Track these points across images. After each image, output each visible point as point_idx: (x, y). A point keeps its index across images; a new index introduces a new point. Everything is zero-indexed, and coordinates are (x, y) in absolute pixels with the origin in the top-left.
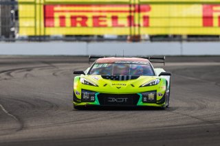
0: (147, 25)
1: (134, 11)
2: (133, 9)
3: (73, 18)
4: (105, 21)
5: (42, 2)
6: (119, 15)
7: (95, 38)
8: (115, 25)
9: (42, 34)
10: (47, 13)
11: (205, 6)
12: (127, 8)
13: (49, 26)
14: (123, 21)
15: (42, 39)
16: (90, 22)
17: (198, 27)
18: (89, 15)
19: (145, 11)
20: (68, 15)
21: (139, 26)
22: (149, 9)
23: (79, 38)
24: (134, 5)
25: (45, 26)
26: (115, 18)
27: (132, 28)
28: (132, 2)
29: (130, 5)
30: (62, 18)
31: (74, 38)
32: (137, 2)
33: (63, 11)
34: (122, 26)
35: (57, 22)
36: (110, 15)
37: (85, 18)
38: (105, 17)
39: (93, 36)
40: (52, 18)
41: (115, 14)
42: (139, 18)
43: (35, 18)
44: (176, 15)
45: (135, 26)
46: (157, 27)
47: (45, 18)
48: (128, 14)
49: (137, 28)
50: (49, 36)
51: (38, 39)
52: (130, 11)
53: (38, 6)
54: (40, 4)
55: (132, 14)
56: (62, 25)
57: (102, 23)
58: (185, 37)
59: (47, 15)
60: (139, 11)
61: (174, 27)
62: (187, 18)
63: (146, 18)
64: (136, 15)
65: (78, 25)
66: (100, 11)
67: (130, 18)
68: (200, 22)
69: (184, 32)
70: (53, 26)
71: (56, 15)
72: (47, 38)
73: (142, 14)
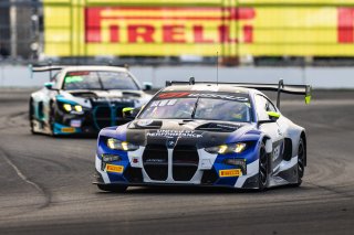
0: (249, 40)
1: (230, 18)
2: (227, 14)
3: (132, 29)
4: (182, 34)
5: (82, 2)
6: (205, 24)
7: (167, 60)
8: (199, 40)
9: (82, 53)
10: (90, 20)
11: (342, 10)
12: (218, 13)
13: (93, 42)
14: (211, 33)
15: (82, 61)
16: (158, 36)
17: (331, 44)
18: (158, 24)
19: (245, 17)
20: (123, 24)
21: (237, 41)
22: (253, 15)
23: (140, 60)
24: (229, 9)
25: (87, 41)
26: (198, 29)
27: (226, 45)
28: (226, 3)
29: (223, 9)
30: (114, 29)
31: (133, 61)
32: (233, 3)
33: (115, 18)
34: (210, 42)
35: (105, 35)
36: (190, 24)
37: (151, 29)
38: (182, 27)
39: (162, 57)
40: (97, 28)
41: (198, 23)
42: (237, 28)
43: (71, 28)
44: (295, 24)
45: (230, 41)
46: (265, 44)
47: (87, 28)
48: (219, 23)
49: (233, 45)
50: (92, 58)
51: (75, 61)
52: (223, 18)
53: (75, 10)
54: (79, 6)
55: (226, 22)
56: (114, 39)
57: (177, 37)
58: (309, 60)
59: (90, 24)
60: (237, 17)
61: (292, 44)
62: (312, 29)
63: (248, 29)
64: (233, 25)
65: (140, 39)
66: (175, 18)
67: (223, 30)
68: (333, 36)
69: (308, 52)
70: (99, 42)
71: (105, 24)
72: (90, 61)
73: (242, 23)
